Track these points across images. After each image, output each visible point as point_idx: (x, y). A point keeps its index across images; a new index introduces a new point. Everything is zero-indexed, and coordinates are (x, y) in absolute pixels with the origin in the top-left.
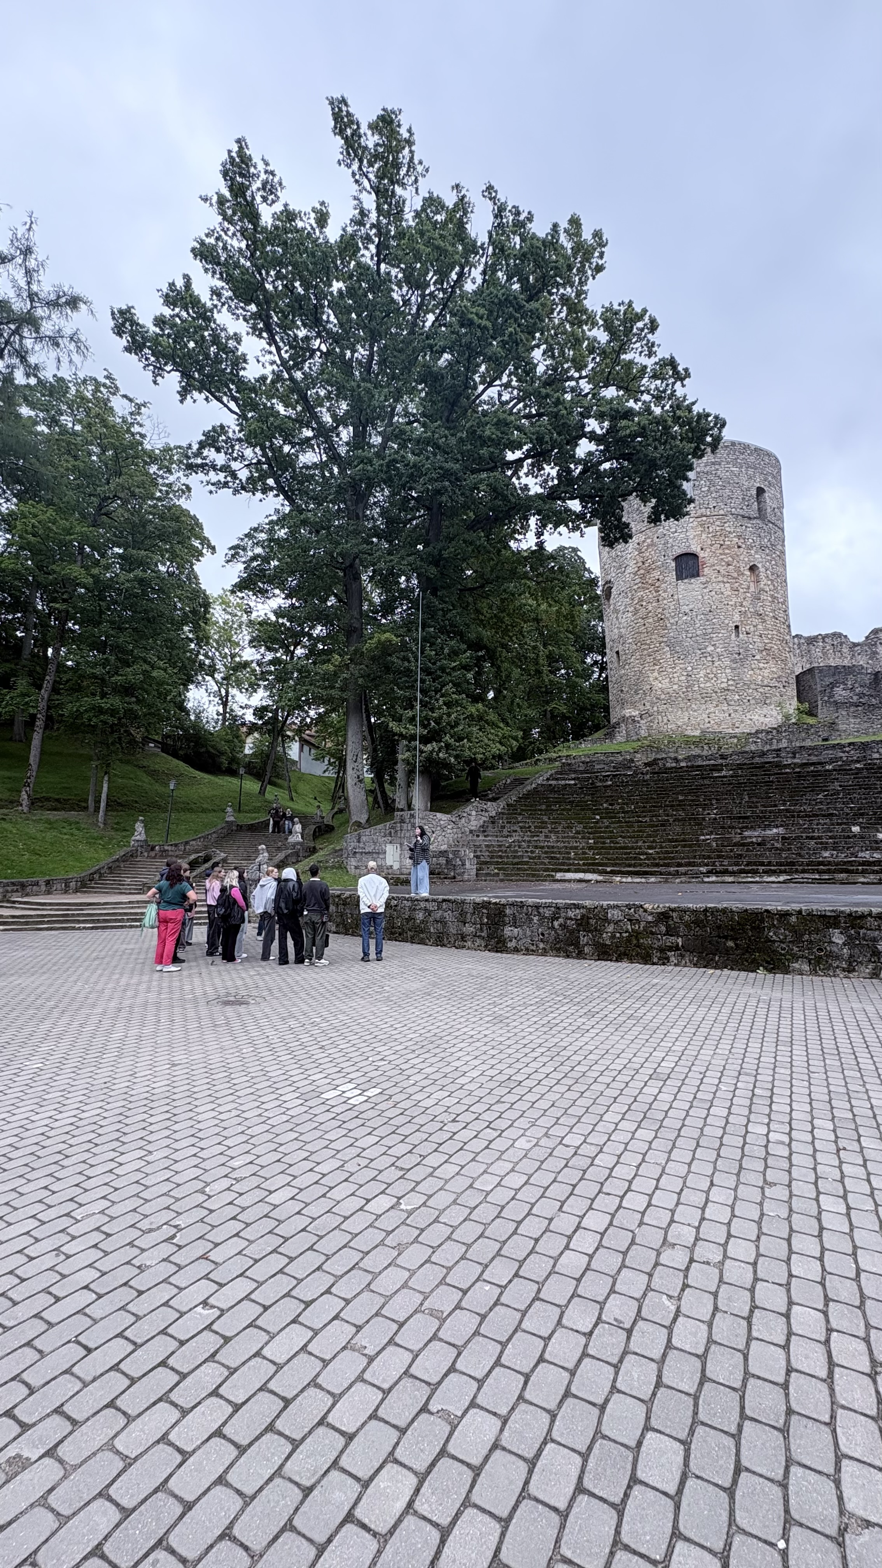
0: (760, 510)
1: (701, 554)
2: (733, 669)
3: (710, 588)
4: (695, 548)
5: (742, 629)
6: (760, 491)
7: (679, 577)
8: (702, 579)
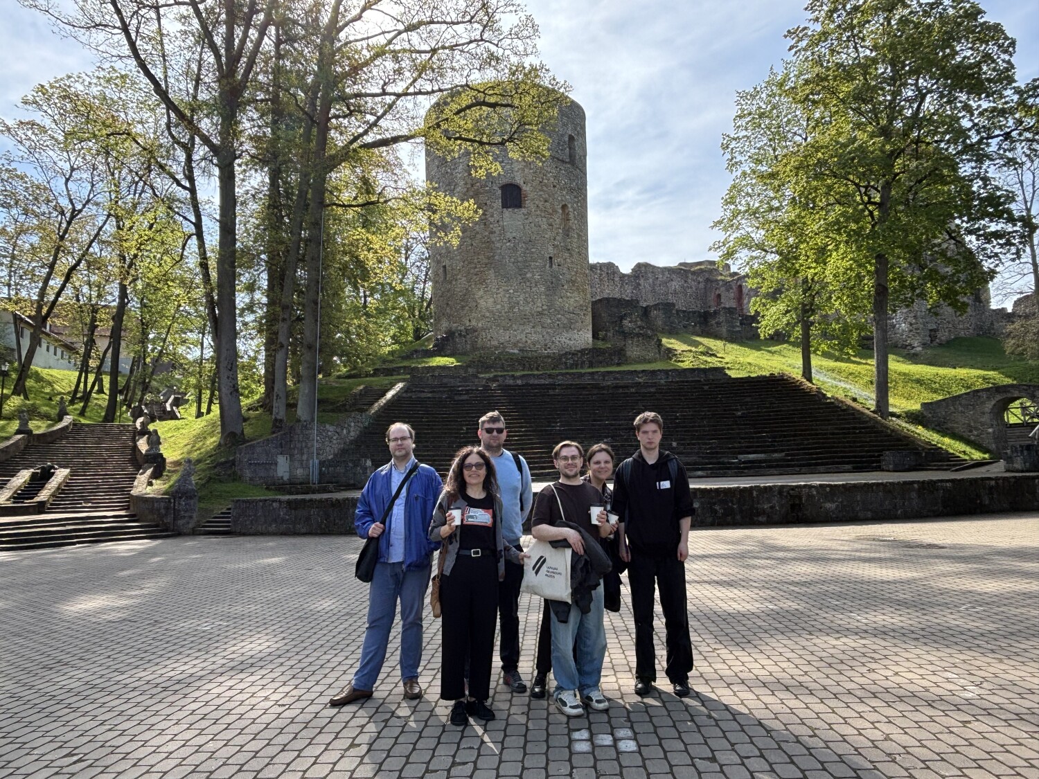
0: (570, 156)
1: (524, 188)
2: (547, 295)
3: (531, 219)
4: (519, 180)
5: (555, 261)
6: (571, 138)
7: (505, 206)
8: (523, 210)
